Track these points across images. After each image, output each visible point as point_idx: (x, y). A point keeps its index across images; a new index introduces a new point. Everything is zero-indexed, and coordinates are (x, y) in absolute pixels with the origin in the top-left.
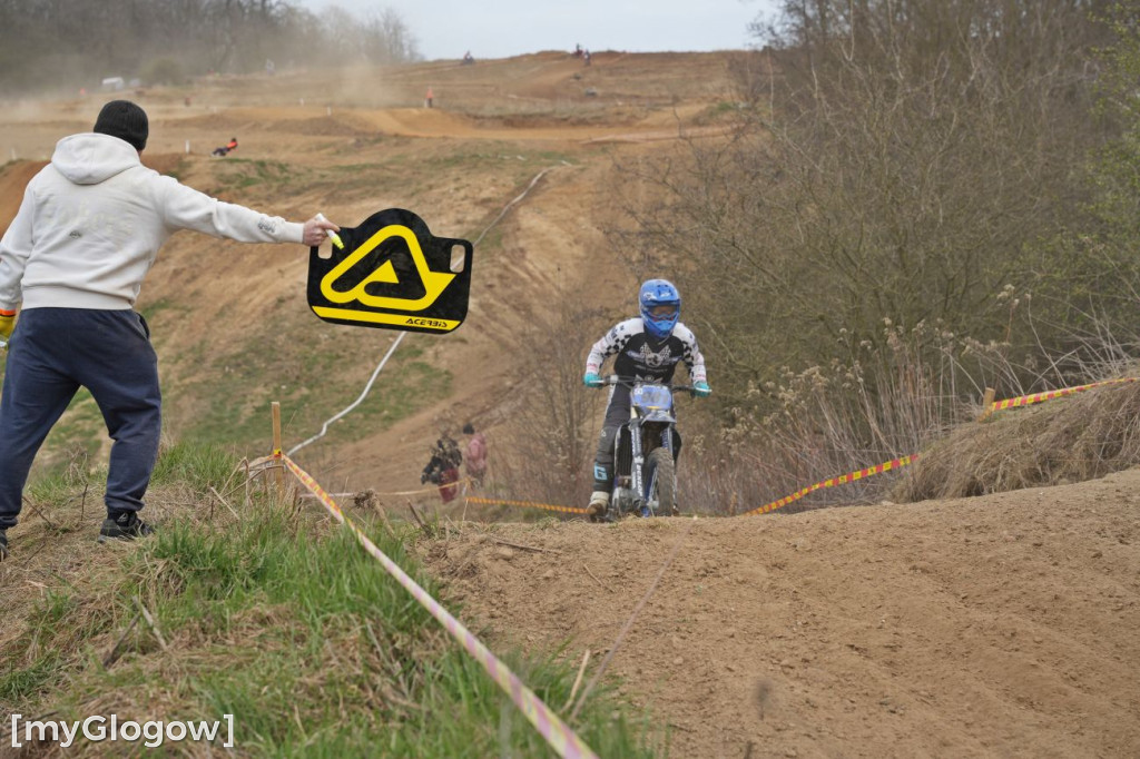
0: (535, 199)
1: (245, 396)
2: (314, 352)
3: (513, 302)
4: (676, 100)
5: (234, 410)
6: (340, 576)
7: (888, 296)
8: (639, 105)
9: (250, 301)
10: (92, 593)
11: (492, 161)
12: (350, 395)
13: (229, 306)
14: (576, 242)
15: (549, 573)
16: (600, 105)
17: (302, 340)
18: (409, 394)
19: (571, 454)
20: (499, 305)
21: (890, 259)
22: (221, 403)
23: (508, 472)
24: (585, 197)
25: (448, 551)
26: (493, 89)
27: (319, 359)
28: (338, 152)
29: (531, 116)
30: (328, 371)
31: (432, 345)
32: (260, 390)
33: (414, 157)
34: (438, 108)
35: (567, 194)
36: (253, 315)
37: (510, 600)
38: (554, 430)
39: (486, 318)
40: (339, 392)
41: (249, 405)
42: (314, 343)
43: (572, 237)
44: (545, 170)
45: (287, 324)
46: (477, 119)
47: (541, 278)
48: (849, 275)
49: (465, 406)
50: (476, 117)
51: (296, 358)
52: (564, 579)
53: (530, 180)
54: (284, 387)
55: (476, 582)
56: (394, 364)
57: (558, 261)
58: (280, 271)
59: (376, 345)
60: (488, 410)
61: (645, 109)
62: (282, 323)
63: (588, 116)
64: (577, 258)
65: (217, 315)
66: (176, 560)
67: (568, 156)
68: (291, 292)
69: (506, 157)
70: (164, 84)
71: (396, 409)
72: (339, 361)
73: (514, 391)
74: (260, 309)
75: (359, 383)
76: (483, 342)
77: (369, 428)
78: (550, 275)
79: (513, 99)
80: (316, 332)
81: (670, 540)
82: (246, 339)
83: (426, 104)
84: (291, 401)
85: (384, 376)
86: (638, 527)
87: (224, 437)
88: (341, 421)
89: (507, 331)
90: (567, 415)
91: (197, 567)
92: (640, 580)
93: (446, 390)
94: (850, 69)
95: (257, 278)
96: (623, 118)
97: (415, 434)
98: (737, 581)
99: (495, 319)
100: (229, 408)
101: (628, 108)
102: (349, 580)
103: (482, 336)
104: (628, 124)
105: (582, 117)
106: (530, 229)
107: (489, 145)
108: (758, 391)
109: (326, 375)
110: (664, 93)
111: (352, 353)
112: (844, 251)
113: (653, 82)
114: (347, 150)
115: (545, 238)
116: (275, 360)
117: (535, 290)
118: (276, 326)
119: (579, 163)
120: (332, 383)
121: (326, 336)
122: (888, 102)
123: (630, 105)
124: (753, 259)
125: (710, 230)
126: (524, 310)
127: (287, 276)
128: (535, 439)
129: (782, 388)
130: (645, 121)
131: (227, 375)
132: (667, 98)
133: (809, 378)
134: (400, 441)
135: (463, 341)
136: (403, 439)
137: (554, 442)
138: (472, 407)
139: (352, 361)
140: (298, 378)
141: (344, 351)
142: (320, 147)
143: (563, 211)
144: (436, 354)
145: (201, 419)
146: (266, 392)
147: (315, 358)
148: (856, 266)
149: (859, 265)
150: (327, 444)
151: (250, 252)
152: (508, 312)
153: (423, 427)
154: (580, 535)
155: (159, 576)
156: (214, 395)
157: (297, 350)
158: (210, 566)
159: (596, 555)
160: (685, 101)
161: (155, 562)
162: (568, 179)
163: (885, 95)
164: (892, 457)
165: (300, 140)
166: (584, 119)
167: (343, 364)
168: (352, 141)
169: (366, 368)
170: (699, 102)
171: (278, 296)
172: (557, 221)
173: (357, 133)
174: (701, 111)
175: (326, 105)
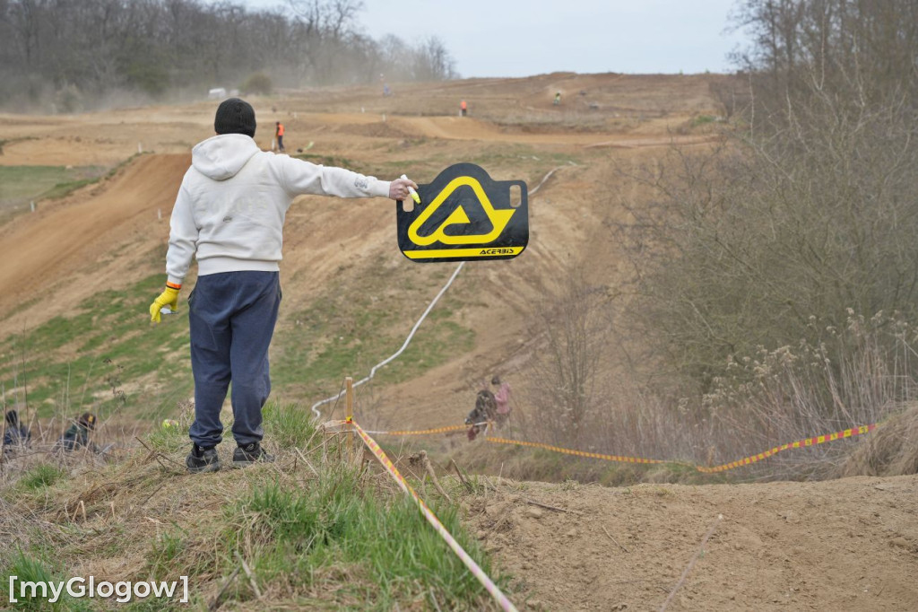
0: (547, 192)
1: (311, 344)
2: (367, 311)
3: (526, 275)
4: (664, 114)
5: (302, 355)
6: (406, 542)
7: (848, 287)
8: (633, 117)
9: (318, 268)
10: (199, 537)
11: (513, 160)
12: (394, 347)
13: (301, 272)
14: (579, 227)
15: (573, 531)
16: (601, 116)
17: (357, 301)
18: (440, 347)
19: (574, 405)
20: (514, 277)
21: (849, 255)
22: (292, 349)
23: (522, 418)
24: (587, 192)
25: (487, 508)
26: (514, 102)
27: (370, 316)
28: (390, 151)
29: (545, 124)
30: (376, 326)
31: (460, 307)
32: (323, 339)
33: (450, 156)
34: (471, 116)
35: (573, 189)
36: (320, 280)
37: (539, 554)
38: (561, 386)
39: (504, 288)
40: (385, 344)
41: (314, 351)
42: (366, 304)
43: (575, 224)
44: (555, 169)
45: (346, 288)
46: (502, 127)
47: (549, 256)
48: (814, 267)
49: (484, 358)
50: (500, 124)
51: (352, 315)
52: (586, 538)
53: (543, 177)
54: (342, 338)
55: (511, 536)
56: (429, 323)
57: (563, 242)
58: (342, 245)
59: (416, 306)
60: (504, 362)
61: (637, 120)
62: (342, 287)
63: (591, 125)
64: (579, 240)
65: (291, 279)
66: (267, 513)
67: (574, 157)
68: (350, 262)
69: (524, 158)
70: (257, 94)
71: (430, 359)
72: (386, 318)
73: (524, 348)
74: (326, 274)
75: (401, 336)
76: (501, 307)
77: (408, 374)
78: (556, 254)
79: (529, 110)
80: (368, 294)
81: (677, 507)
82: (313, 299)
83: (460, 113)
84: (347, 350)
85: (420, 332)
86: (648, 494)
87: (294, 377)
88: (386, 367)
89: (521, 299)
90: (572, 374)
91: (284, 521)
92: (651, 542)
93: (470, 345)
94: (821, 97)
95: (324, 250)
96: (620, 127)
97: (445, 379)
98: (735, 548)
99: (511, 289)
100: (298, 353)
101: (624, 119)
102: (413, 547)
103: (500, 302)
104: (623, 132)
105: (586, 126)
106: (541, 216)
107: (510, 147)
108: (736, 364)
109: (375, 329)
110: (654, 107)
111: (396, 313)
112: (810, 247)
113: (644, 98)
114: (397, 149)
115: (553, 224)
116: (335, 316)
117: (544, 266)
118: (337, 289)
119: (583, 164)
120: (379, 336)
121: (376, 298)
122: (852, 125)
123: (626, 117)
124: (733, 253)
125: (697, 228)
126: (535, 281)
127: (347, 249)
128: (544, 393)
129: (756, 362)
130: (637, 130)
131: (298, 327)
132: (655, 111)
133: (779, 355)
134: (432, 385)
135: (485, 305)
136: (435, 383)
137: (560, 396)
138: (491, 359)
139: (396, 319)
140: (353, 331)
141: (390, 311)
142: (376, 146)
143: (568, 202)
144: (463, 316)
145: (276, 362)
146: (327, 342)
147: (367, 316)
148: (820, 260)
149: (823, 260)
150: (375, 385)
151: (319, 229)
152: (522, 283)
153: (451, 374)
154: (598, 499)
155: (253, 526)
156: (287, 343)
157: (353, 308)
158: (295, 520)
159: (612, 517)
160: (672, 114)
161: (251, 514)
162: (574, 176)
163: (849, 118)
164: (852, 426)
165: (359, 141)
166: (588, 127)
167: (390, 321)
168: (401, 142)
169: (407, 325)
170: (682, 116)
171: (340, 265)
172: (564, 210)
173: (405, 136)
174: (684, 124)
175: (381, 113)
